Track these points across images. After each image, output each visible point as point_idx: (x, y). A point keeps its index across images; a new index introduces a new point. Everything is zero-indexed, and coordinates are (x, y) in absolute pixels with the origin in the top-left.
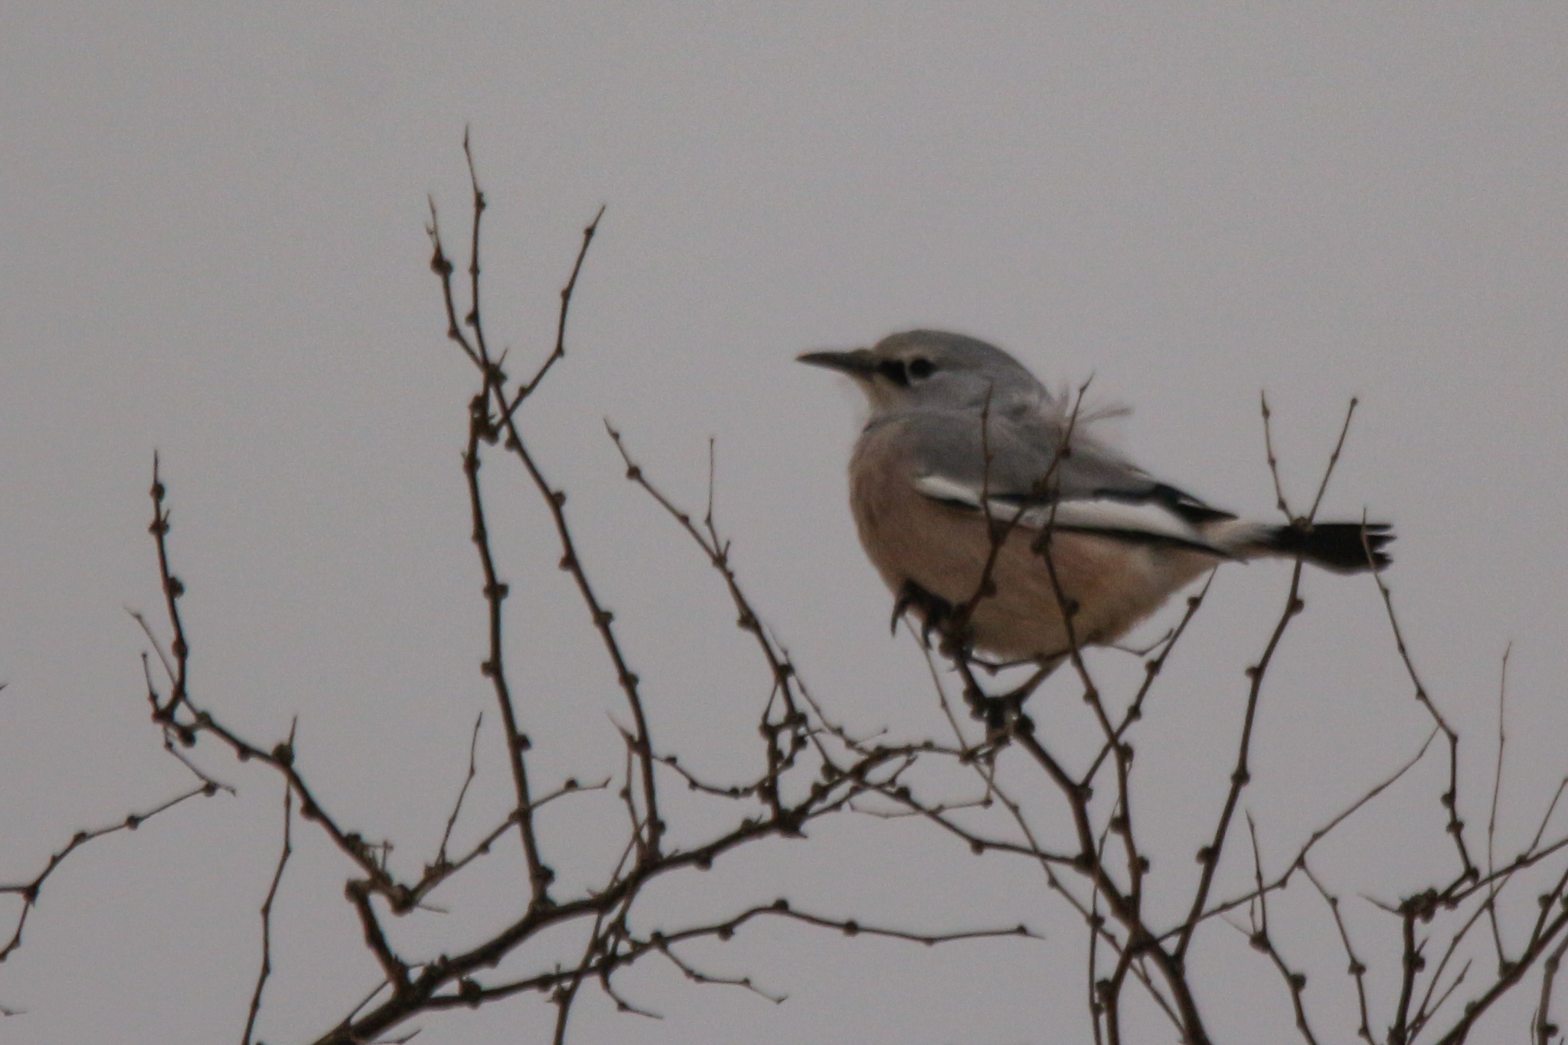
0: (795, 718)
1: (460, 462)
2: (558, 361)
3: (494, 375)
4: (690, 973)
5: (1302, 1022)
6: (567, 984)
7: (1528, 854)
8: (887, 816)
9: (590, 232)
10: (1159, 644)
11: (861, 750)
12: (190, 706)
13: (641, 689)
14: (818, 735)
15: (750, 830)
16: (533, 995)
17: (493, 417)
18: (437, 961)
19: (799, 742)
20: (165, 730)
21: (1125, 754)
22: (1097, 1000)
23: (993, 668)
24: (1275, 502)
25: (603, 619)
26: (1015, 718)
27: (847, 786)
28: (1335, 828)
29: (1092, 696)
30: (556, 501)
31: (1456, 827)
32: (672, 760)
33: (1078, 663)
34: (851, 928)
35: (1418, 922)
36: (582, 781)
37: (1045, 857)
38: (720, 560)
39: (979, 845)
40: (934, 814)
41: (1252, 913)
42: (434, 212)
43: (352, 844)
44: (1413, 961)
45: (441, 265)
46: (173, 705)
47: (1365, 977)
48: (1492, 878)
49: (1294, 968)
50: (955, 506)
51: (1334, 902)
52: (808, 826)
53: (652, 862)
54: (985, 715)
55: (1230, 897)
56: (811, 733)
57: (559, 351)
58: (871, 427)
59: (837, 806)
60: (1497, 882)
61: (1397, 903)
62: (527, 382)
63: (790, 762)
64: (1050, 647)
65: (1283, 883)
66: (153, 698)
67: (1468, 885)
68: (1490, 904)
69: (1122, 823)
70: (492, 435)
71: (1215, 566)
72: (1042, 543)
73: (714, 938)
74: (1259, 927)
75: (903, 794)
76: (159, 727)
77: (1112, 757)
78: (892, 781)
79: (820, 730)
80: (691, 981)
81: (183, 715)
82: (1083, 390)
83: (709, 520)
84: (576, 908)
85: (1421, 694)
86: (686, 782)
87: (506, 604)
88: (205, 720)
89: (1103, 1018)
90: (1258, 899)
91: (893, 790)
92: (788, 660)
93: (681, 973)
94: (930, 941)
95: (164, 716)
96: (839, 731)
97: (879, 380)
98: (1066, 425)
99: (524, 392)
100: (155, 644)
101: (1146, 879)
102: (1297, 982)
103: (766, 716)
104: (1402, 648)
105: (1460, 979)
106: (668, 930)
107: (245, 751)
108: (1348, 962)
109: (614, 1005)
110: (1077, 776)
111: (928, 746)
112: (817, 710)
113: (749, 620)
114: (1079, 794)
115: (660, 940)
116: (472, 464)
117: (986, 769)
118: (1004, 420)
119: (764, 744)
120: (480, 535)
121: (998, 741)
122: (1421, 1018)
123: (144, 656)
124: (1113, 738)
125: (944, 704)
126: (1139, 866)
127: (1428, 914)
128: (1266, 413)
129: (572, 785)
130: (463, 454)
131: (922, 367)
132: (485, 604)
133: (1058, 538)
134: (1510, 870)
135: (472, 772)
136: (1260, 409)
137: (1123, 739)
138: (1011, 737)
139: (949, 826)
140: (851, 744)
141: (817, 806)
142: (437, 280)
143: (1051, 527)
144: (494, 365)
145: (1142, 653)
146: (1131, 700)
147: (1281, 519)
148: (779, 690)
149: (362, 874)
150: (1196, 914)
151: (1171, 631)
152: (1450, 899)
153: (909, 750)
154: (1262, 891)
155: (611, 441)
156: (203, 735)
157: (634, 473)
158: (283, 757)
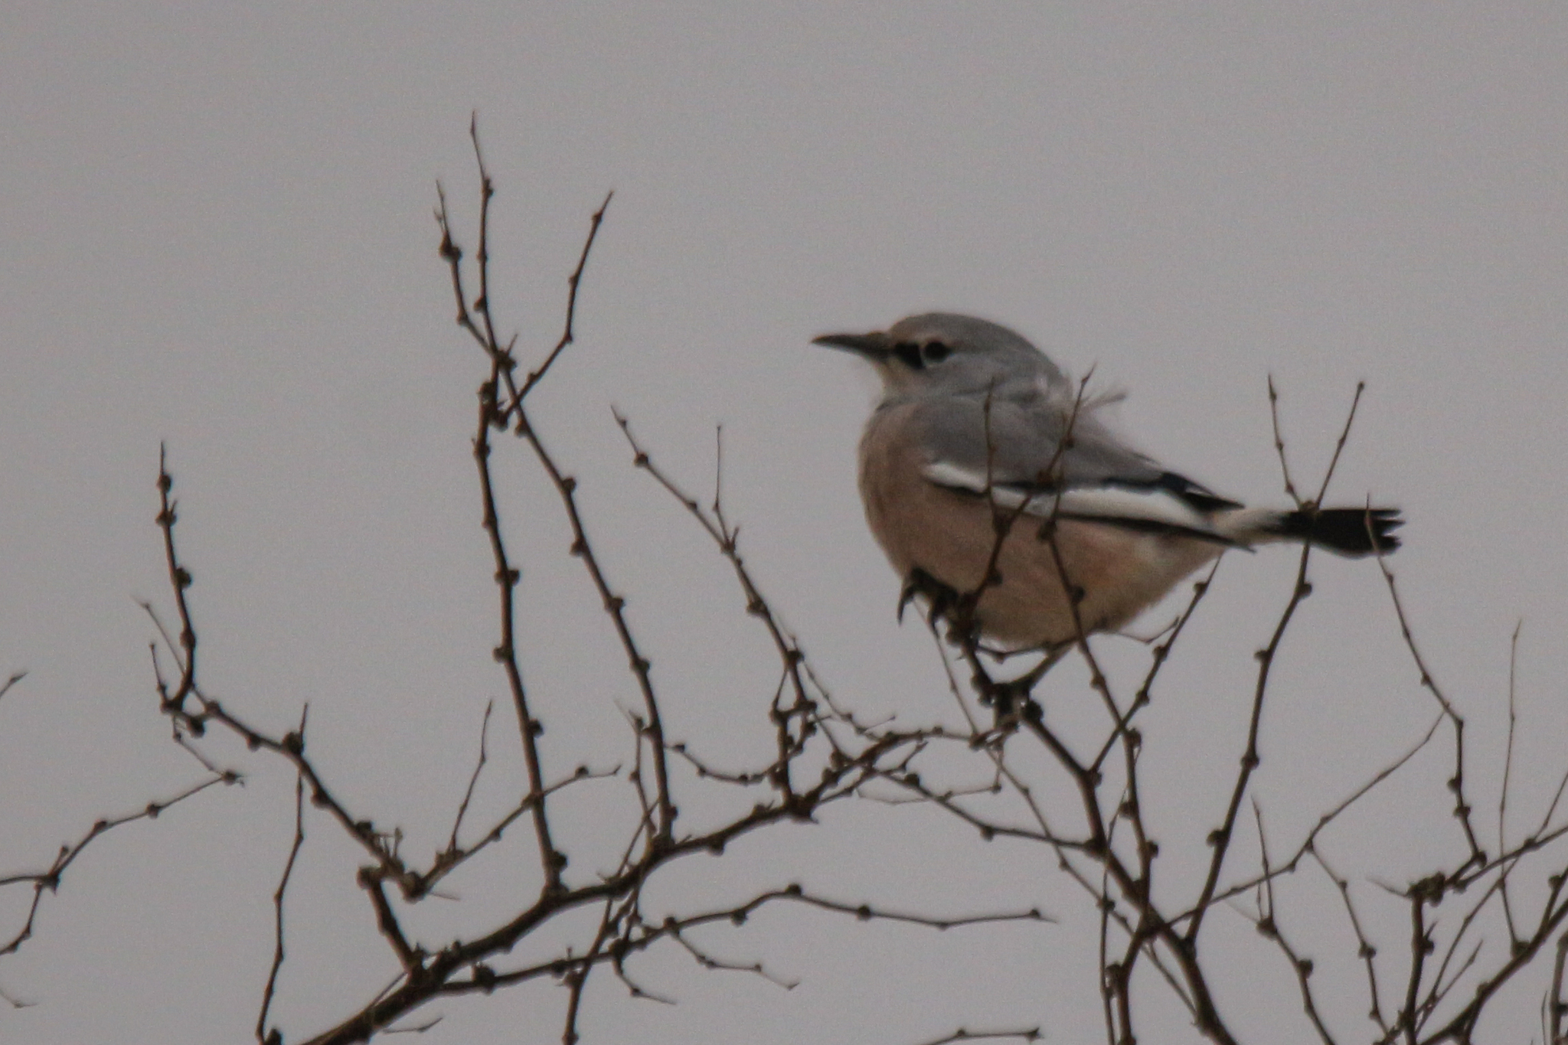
0: (805, 705)
1: (471, 448)
2: (567, 348)
3: (504, 362)
4: (702, 958)
5: (1310, 1007)
6: (579, 970)
7: (1536, 837)
8: (896, 802)
9: (598, 218)
10: (1167, 630)
11: (871, 736)
12: (199, 696)
13: (653, 674)
14: (827, 722)
15: (762, 815)
16: (547, 980)
17: (502, 403)
18: (450, 949)
19: (809, 729)
20: (174, 720)
21: (1134, 739)
22: (1107, 985)
23: (1000, 656)
24: (1283, 486)
25: (615, 605)
26: (1023, 704)
27: (857, 773)
28: (1342, 814)
29: (1099, 682)
30: (567, 486)
31: (1463, 811)
32: (681, 748)
33: (1085, 649)
34: (865, 912)
35: (1427, 906)
36: (593, 767)
37: (1058, 843)
38: (729, 547)
39: (989, 831)
40: (944, 800)
41: (1259, 899)
42: (442, 198)
43: (363, 831)
44: (1423, 945)
45: (450, 251)
46: (182, 695)
47: (1375, 960)
48: (1503, 859)
49: (1302, 954)
50: (963, 493)
51: (1343, 885)
52: (819, 811)
53: (663, 849)
54: (993, 701)
55: (1240, 881)
56: (819, 720)
57: (568, 338)
58: (884, 407)
59: (848, 791)
60: (1508, 863)
61: (1406, 888)
62: (536, 369)
63: (799, 748)
64: (1057, 635)
65: (1292, 866)
66: (162, 688)
67: (1475, 868)
68: (1501, 884)
69: (1131, 808)
70: (502, 421)
71: (1221, 554)
72: (1047, 531)
73: (728, 922)
74: (1266, 912)
75: (913, 781)
76: (167, 718)
77: (1120, 743)
78: (903, 767)
79: (829, 717)
80: (704, 967)
81: (193, 705)
82: (1085, 381)
83: (717, 507)
84: (588, 894)
85: (1427, 679)
86: (695, 770)
87: (517, 590)
88: (214, 709)
89: (1115, 1001)
90: (1264, 885)
91: (901, 775)
92: (795, 645)
93: (692, 959)
94: (943, 925)
95: (174, 706)
96: (849, 717)
97: (894, 362)
98: (1070, 412)
99: (534, 378)
100: (164, 634)
101: (1156, 864)
102: (1305, 968)
103: (776, 702)
104: (1407, 634)
105: (1471, 960)
106: (681, 916)
107: (255, 740)
108: (1358, 945)
109: (627, 990)
110: (1087, 761)
111: (938, 731)
112: (827, 697)
113: (758, 606)
114: (1089, 779)
115: (673, 926)
116: (483, 450)
117: (996, 754)
118: (1013, 407)
119: (774, 730)
120: (491, 520)
121: (1008, 726)
122: (1433, 999)
123: (153, 647)
124: (1121, 724)
125: (954, 687)
126: (1149, 850)
127: (1437, 898)
128: (1273, 396)
129: (582, 772)
130: (473, 440)
131: (938, 350)
132: (496, 590)
133: (1064, 526)
134: (1518, 853)
135: (483, 759)
136: (1267, 394)
137: (1130, 726)
138: (1020, 723)
139: (959, 812)
140: (861, 730)
141: (828, 792)
142: (446, 266)
143: (1058, 515)
144: (502, 352)
145: (1149, 641)
146: (1140, 685)
147: (1289, 505)
148: (789, 676)
149: (375, 862)
150: (1207, 897)
151: (1177, 620)
152: (1458, 882)
153: (919, 735)
154: (1268, 876)
155: (618, 429)
156: (212, 725)
157: (642, 460)
158: (293, 745)
